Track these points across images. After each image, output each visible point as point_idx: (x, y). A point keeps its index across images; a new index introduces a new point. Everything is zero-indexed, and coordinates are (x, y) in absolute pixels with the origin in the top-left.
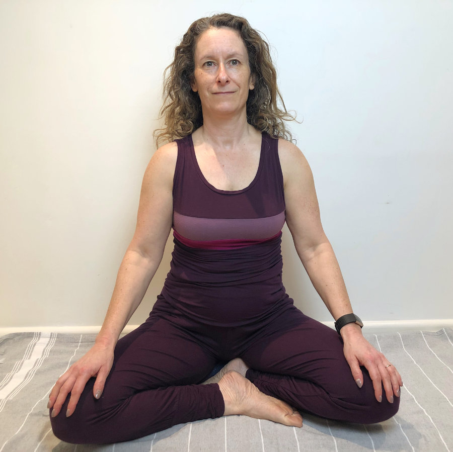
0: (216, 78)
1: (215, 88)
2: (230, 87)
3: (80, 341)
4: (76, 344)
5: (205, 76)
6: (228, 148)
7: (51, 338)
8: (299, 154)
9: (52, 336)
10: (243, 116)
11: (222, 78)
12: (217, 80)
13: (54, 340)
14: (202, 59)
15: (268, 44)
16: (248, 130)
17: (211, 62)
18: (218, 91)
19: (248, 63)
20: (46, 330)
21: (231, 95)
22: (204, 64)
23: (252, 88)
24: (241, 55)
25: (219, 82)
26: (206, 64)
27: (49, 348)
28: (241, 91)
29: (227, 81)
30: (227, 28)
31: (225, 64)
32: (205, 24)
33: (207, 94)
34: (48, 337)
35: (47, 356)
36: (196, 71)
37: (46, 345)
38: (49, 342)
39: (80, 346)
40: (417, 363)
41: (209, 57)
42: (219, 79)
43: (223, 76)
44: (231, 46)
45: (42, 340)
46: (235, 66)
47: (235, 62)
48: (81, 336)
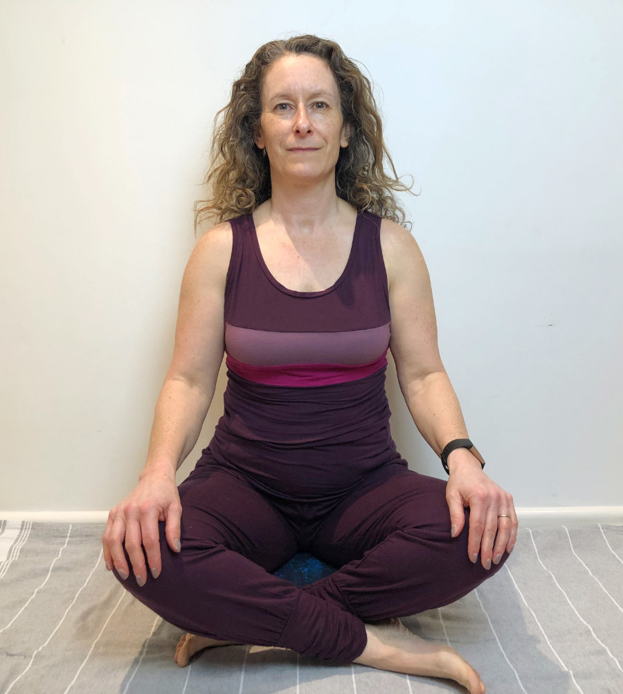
0: (293, 126)
1: (292, 140)
2: (314, 140)
3: (69, 535)
4: (59, 540)
5: (277, 124)
6: (306, 231)
7: (22, 529)
8: (412, 243)
9: (23, 525)
10: (330, 186)
11: (302, 126)
12: (295, 129)
13: (27, 533)
14: (273, 99)
16: (337, 207)
18: (296, 146)
19: (340, 107)
20: (15, 517)
21: (313, 154)
22: (276, 108)
23: (344, 144)
24: (330, 95)
25: (298, 132)
26: (278, 107)
27: (20, 546)
28: (329, 147)
29: (309, 132)
32: (279, 48)
33: (280, 151)
34: (17, 528)
35: (15, 558)
36: (263, 117)
37: (13, 541)
38: (19, 536)
39: (68, 543)
40: (593, 574)
41: (283, 96)
42: (297, 127)
43: (303, 123)
44: (315, 80)
45: (7, 533)
46: (321, 110)
47: (320, 105)
48: (71, 525)
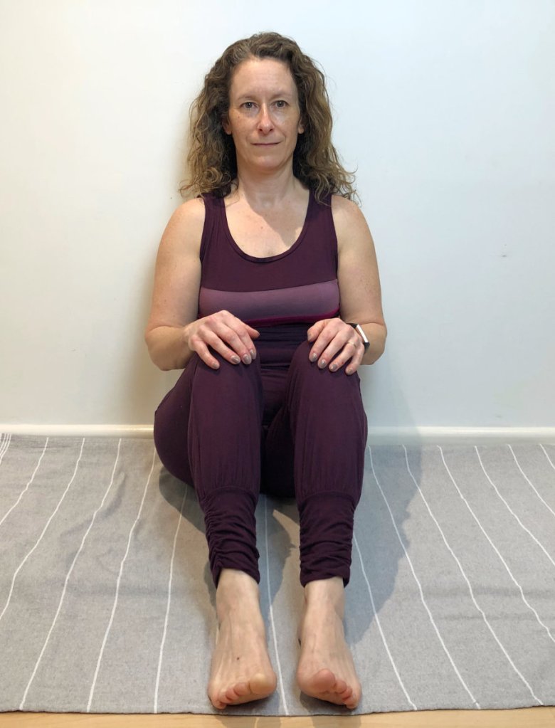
0: (257, 124)
1: (255, 136)
3: (46, 446)
4: (41, 450)
6: (268, 205)
7: (2, 441)
9: (3, 437)
10: (288, 169)
11: (265, 126)
12: (258, 127)
13: (7, 444)
14: (239, 99)
15: (324, 74)
17: (251, 103)
18: (260, 142)
21: (275, 147)
22: (242, 106)
23: (301, 131)
24: (289, 95)
25: (261, 130)
26: (245, 105)
27: (1, 455)
28: (288, 140)
29: (271, 130)
30: (272, 58)
31: (268, 107)
32: (246, 52)
33: (246, 144)
36: (230, 111)
39: (46, 453)
41: (248, 97)
42: (260, 127)
43: (266, 124)
44: (277, 83)
46: (281, 109)
47: (281, 104)
48: (48, 438)
